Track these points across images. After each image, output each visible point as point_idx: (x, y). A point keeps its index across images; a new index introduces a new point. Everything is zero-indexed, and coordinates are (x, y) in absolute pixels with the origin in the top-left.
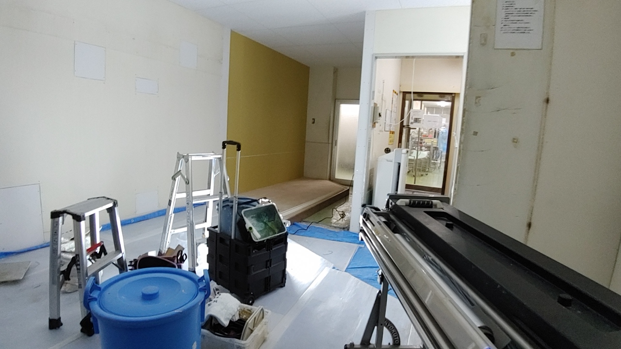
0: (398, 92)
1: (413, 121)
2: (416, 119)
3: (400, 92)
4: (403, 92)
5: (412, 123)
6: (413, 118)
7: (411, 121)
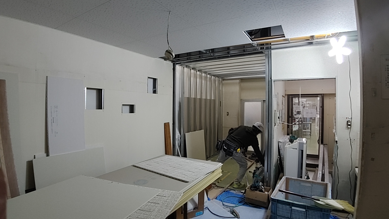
0: (284, 96)
1: (296, 113)
2: (298, 111)
3: (285, 95)
4: (288, 95)
5: (295, 115)
6: (296, 111)
7: (294, 113)
